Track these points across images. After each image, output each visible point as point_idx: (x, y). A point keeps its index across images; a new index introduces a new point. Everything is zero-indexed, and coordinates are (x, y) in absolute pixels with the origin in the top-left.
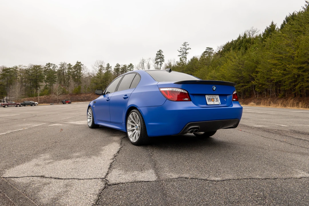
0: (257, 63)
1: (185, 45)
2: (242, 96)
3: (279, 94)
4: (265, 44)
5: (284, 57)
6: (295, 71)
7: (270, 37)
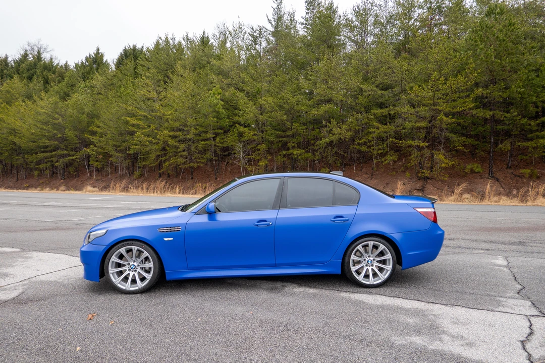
2: (60, 174)
3: (135, 173)
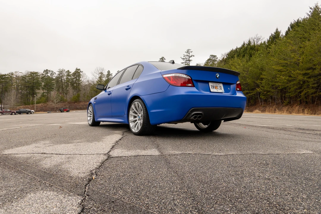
0: (262, 69)
1: (188, 52)
3: (284, 101)
4: (270, 51)
5: (289, 63)
6: (301, 77)
7: (275, 44)
